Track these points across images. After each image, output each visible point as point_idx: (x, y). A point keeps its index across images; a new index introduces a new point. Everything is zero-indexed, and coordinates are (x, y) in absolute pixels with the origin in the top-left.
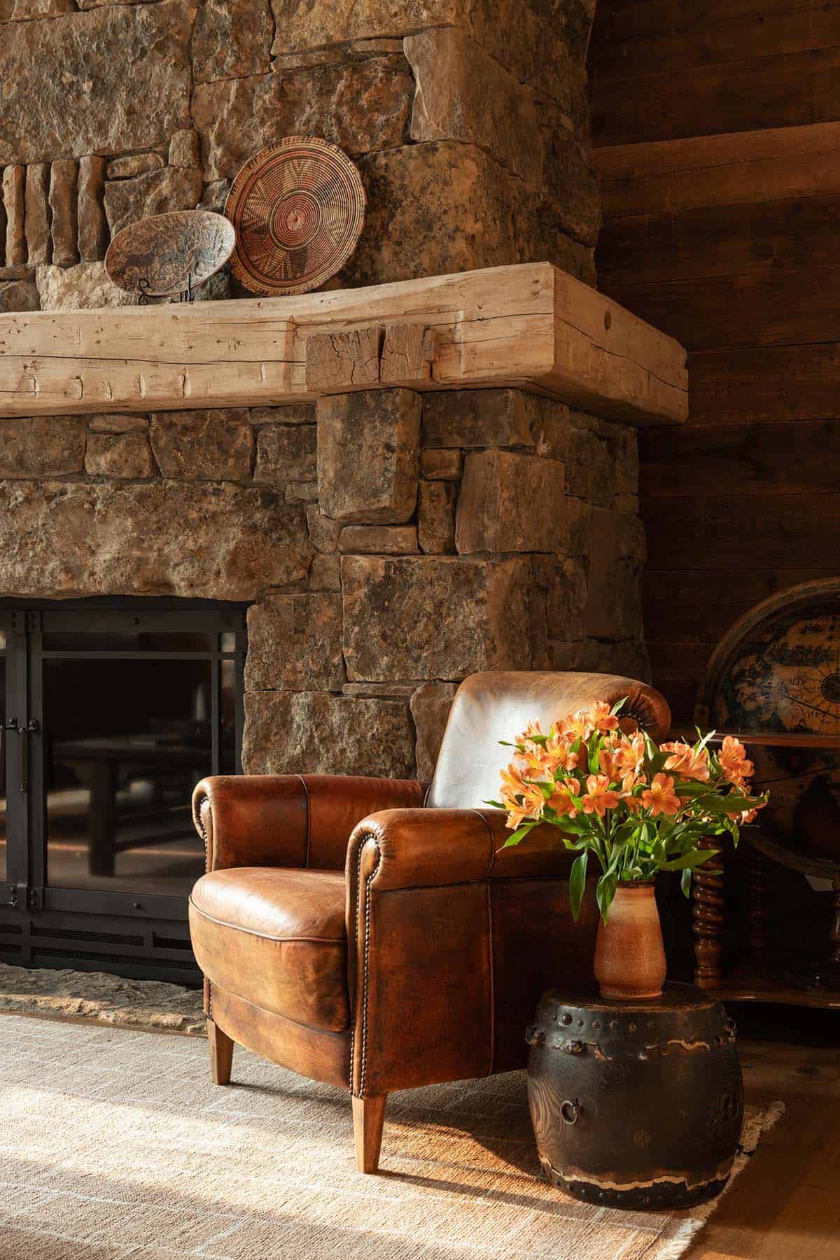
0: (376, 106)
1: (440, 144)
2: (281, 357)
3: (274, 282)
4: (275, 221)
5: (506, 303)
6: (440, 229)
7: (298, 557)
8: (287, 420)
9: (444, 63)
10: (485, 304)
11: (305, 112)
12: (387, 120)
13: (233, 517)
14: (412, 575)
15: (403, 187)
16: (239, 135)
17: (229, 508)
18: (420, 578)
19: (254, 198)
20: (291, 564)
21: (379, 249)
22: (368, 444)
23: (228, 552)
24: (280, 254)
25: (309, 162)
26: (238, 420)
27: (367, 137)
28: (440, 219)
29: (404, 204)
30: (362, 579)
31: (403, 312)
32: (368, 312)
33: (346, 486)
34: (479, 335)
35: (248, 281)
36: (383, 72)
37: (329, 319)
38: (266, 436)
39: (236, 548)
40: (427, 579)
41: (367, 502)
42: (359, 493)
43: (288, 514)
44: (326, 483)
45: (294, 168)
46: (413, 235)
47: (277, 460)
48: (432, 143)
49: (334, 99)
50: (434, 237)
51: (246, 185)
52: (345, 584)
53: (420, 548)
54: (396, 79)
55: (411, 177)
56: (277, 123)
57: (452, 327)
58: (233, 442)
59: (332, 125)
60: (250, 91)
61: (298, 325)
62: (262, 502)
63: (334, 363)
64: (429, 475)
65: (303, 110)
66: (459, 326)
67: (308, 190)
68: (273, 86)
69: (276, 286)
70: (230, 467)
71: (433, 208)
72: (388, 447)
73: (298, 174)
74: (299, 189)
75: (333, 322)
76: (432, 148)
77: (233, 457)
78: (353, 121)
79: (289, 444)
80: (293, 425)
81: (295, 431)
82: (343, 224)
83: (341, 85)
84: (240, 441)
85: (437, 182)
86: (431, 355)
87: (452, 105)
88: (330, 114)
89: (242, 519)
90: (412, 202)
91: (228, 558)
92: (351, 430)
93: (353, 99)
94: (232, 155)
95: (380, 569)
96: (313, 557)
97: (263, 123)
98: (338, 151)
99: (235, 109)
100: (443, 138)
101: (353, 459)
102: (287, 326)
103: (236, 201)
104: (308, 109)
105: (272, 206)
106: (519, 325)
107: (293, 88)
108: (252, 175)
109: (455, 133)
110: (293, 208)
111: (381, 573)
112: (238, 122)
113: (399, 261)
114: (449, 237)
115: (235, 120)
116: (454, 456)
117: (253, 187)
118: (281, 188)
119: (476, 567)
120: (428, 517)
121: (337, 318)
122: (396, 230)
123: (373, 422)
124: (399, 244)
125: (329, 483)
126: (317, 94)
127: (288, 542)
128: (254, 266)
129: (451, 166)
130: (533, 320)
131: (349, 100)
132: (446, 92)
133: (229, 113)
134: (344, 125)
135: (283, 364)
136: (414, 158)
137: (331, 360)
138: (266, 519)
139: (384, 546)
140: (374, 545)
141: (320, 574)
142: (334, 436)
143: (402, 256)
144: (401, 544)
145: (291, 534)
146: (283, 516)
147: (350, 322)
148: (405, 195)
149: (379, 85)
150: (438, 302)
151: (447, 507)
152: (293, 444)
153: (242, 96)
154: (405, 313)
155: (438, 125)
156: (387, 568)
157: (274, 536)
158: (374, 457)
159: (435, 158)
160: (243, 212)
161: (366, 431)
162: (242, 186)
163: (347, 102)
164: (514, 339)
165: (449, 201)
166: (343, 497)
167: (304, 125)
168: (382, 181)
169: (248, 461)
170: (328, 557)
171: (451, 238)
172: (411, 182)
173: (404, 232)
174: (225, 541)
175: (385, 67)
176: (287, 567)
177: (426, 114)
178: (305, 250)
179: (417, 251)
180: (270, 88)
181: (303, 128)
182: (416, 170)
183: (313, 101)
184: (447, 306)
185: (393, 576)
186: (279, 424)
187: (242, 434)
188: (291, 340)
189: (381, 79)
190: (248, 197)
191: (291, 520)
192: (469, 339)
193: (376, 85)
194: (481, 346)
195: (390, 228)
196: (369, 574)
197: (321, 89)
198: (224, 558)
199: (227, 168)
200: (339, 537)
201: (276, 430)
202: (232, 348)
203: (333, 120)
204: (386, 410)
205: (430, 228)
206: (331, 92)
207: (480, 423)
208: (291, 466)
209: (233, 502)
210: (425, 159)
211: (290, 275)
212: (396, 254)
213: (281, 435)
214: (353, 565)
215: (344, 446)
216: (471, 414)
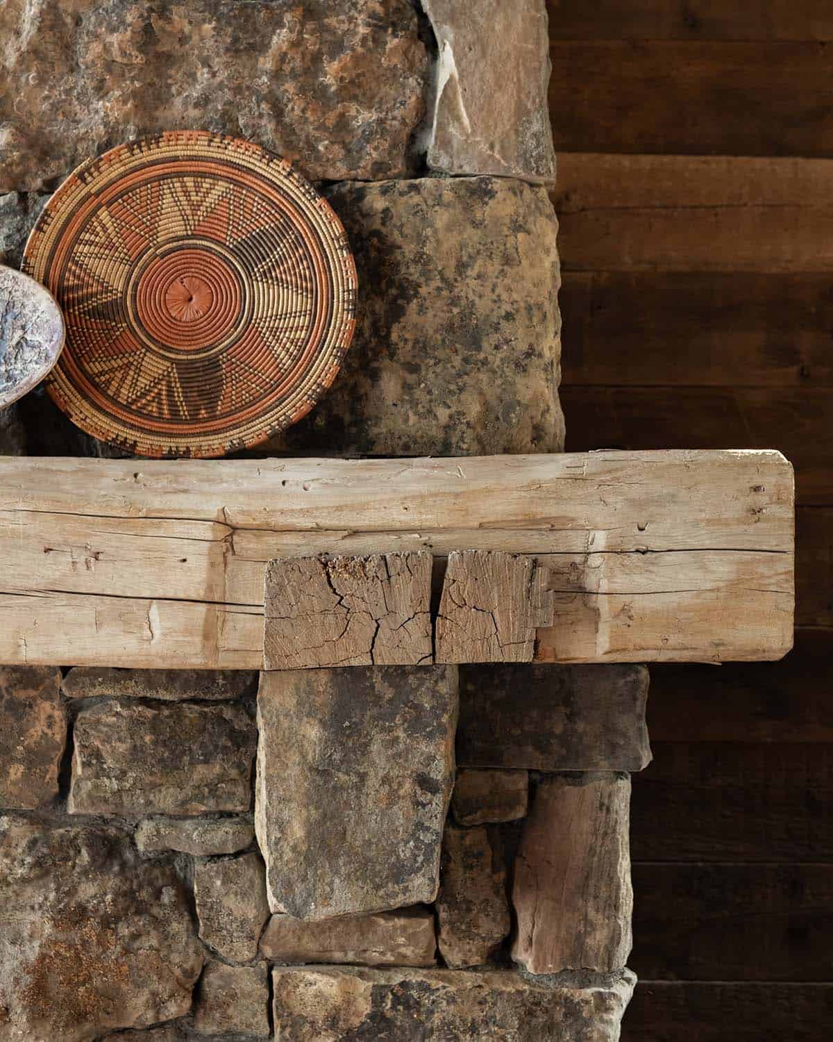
0: (352, 89)
1: (497, 185)
2: (200, 593)
3: (147, 424)
4: (140, 297)
5: (696, 523)
6: (497, 347)
7: (177, 972)
8: (149, 694)
9: (508, 28)
10: (652, 522)
11: (195, 80)
12: (381, 122)
13: (29, 890)
14: (432, 1012)
15: (420, 258)
16: (45, 106)
17: (20, 871)
18: (450, 1018)
19: (87, 243)
20: (164, 989)
21: (375, 376)
22: (381, 773)
23: (25, 965)
24: (154, 366)
25: (221, 186)
26: (35, 687)
27: (338, 151)
28: (496, 328)
29: (423, 291)
30: (320, 1016)
31: (476, 524)
32: (398, 517)
33: (332, 856)
34: (641, 581)
35: (84, 416)
36: (368, 25)
37: (308, 523)
38: (98, 721)
39: (42, 958)
40: (463, 1021)
41: (381, 893)
42: (364, 870)
43: (150, 884)
44: (287, 850)
45: (186, 193)
46: (440, 354)
47: (124, 773)
48: (482, 180)
49: (266, 63)
50: (485, 362)
51: (72, 214)
52: (283, 1028)
53: (438, 955)
54: (392, 43)
55: (438, 241)
56: (134, 94)
57: (578, 559)
58: (22, 732)
59: (261, 116)
60: (69, 20)
61: (234, 529)
62: (93, 860)
63: (331, 618)
64: (469, 818)
65: (192, 76)
66: (595, 560)
67: (218, 242)
68: (129, 19)
69: (151, 432)
70: (14, 783)
71: (483, 306)
72: (424, 782)
73: (195, 207)
74: (194, 237)
75: (318, 529)
76: (480, 191)
77: (20, 761)
78: (308, 114)
79: (155, 743)
80: (165, 703)
81: (170, 716)
82: (304, 321)
83: (280, 39)
84: (37, 730)
85: (490, 257)
86: (545, 617)
87: (521, 113)
88: (257, 93)
89: (52, 896)
90: (439, 289)
91: (28, 979)
92: (342, 744)
93: (306, 71)
94: (31, 146)
95: (360, 999)
96: (205, 969)
97: (101, 90)
98: (290, 174)
99: (34, 53)
100: (502, 173)
101: (347, 803)
102: (213, 530)
103: (50, 245)
104: (203, 74)
105: (133, 265)
106: (722, 569)
107: (168, 28)
108: (89, 195)
109: (527, 166)
110: (179, 274)
111: (365, 1007)
112: (42, 80)
113: (414, 403)
114: (517, 365)
115: (33, 74)
116: (522, 783)
117: (88, 220)
118: (152, 231)
119: (568, 1000)
120: (459, 898)
121: (325, 522)
122: (406, 340)
123: (390, 730)
124: (413, 368)
125: (294, 849)
126: (227, 50)
127: (154, 942)
128: (96, 386)
129: (518, 227)
130: (753, 561)
131: (299, 70)
132: (511, 87)
133: (21, 60)
134: (287, 120)
135: (202, 608)
136: (448, 205)
137: (324, 612)
138: (109, 897)
139: (365, 951)
140: (343, 949)
141: (224, 1005)
142: (304, 756)
143: (418, 393)
144: (403, 950)
145: (157, 923)
146: (140, 887)
147: (355, 533)
148: (426, 274)
149: (360, 50)
150: (551, 510)
151: (495, 877)
152: (164, 744)
153: (52, 28)
154: (481, 526)
155: (492, 147)
156: (378, 996)
157: (124, 931)
158: (393, 798)
159: (487, 209)
160: (65, 269)
161: (374, 747)
162: (64, 217)
163: (294, 75)
164: (713, 595)
165: (515, 296)
166: (327, 880)
167: (196, 105)
168: (375, 240)
169: (54, 770)
170: (239, 969)
171: (521, 368)
172: (436, 249)
173: (422, 346)
174: (13, 943)
175: (373, 15)
176: (154, 994)
177: (466, 121)
178: (213, 364)
179: (453, 387)
180: (123, 22)
181: (193, 113)
182: (449, 228)
183: (217, 63)
184: (573, 520)
185: (389, 1014)
186: (127, 701)
187: (43, 717)
188: (221, 559)
189: (364, 40)
190: (77, 240)
191: (158, 894)
192: (616, 587)
193: (353, 50)
194: (639, 603)
195: (394, 337)
196: (337, 1009)
197: (236, 40)
198: (17, 981)
199: (17, 170)
200: (263, 931)
201: (125, 713)
202: (81, 567)
203: (263, 105)
204: (418, 708)
205: (476, 344)
206: (259, 48)
207: (581, 726)
208: (154, 786)
209: (29, 860)
210: (468, 208)
211: (184, 411)
212: (407, 387)
213: (136, 723)
214: (301, 989)
215: (325, 773)
216: (562, 709)
